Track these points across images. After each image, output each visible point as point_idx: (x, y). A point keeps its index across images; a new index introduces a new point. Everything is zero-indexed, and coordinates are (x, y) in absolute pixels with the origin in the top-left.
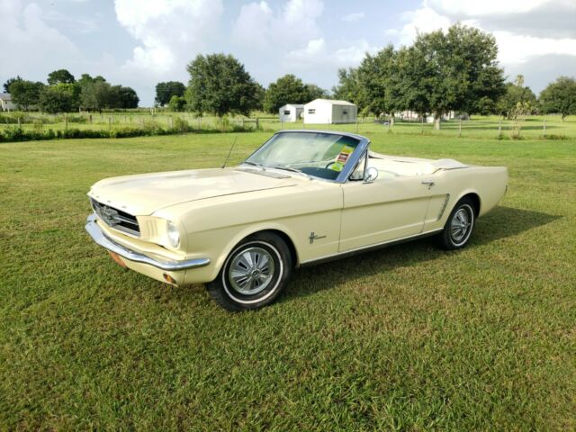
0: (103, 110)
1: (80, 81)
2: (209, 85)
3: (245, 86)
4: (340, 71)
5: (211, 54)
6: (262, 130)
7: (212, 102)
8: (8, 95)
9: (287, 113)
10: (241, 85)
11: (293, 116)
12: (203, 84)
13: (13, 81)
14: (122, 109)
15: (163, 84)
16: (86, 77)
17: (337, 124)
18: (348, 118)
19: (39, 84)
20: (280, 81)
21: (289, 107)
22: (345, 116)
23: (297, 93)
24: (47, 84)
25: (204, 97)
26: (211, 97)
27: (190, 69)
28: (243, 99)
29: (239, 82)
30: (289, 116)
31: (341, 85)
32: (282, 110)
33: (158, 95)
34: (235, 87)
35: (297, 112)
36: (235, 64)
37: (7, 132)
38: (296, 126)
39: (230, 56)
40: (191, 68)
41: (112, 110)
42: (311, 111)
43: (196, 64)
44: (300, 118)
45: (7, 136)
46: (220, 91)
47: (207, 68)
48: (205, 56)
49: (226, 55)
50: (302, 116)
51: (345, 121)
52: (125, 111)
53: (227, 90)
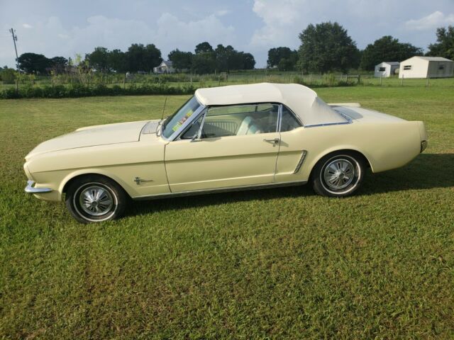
0: (230, 71)
1: (216, 50)
2: (317, 49)
3: (347, 48)
4: (439, 30)
5: (320, 23)
6: (362, 84)
7: (317, 63)
8: (171, 62)
9: (383, 69)
10: (343, 47)
11: (387, 73)
12: (311, 48)
13: (174, 52)
14: (243, 70)
15: (274, 49)
16: (220, 46)
17: (431, 78)
18: (444, 73)
19: (190, 53)
20: (377, 42)
21: (384, 65)
22: (441, 71)
23: (393, 52)
24: (194, 53)
25: (311, 59)
26: (318, 58)
27: (302, 37)
28: (344, 59)
29: (341, 45)
30: (384, 73)
31: (438, 43)
32: (377, 68)
33: (269, 58)
34: (339, 49)
35: (391, 69)
36: (340, 30)
37: (184, 88)
38: (389, 81)
39: (336, 24)
40: (302, 35)
41: (237, 71)
42: (407, 68)
43: (306, 32)
44: (394, 74)
45: (184, 90)
46: (325, 53)
47: (316, 35)
48: (315, 26)
49: (333, 23)
50: (396, 72)
51: (440, 76)
52: (246, 72)
53: (331, 52)
